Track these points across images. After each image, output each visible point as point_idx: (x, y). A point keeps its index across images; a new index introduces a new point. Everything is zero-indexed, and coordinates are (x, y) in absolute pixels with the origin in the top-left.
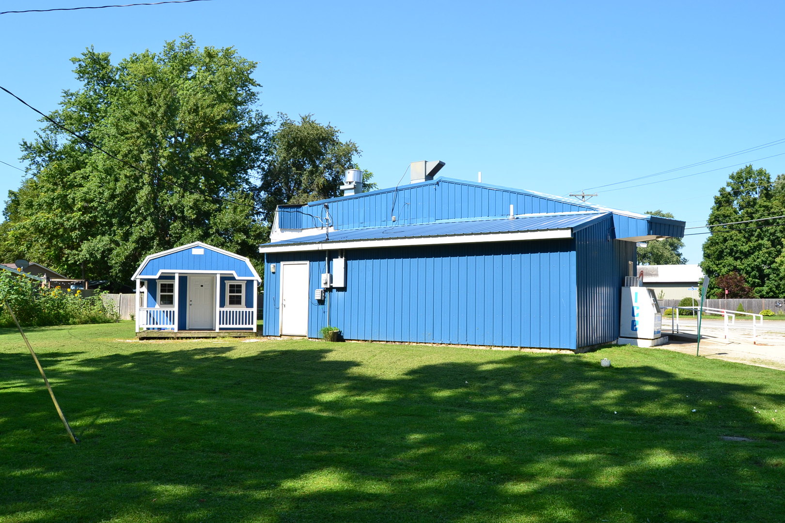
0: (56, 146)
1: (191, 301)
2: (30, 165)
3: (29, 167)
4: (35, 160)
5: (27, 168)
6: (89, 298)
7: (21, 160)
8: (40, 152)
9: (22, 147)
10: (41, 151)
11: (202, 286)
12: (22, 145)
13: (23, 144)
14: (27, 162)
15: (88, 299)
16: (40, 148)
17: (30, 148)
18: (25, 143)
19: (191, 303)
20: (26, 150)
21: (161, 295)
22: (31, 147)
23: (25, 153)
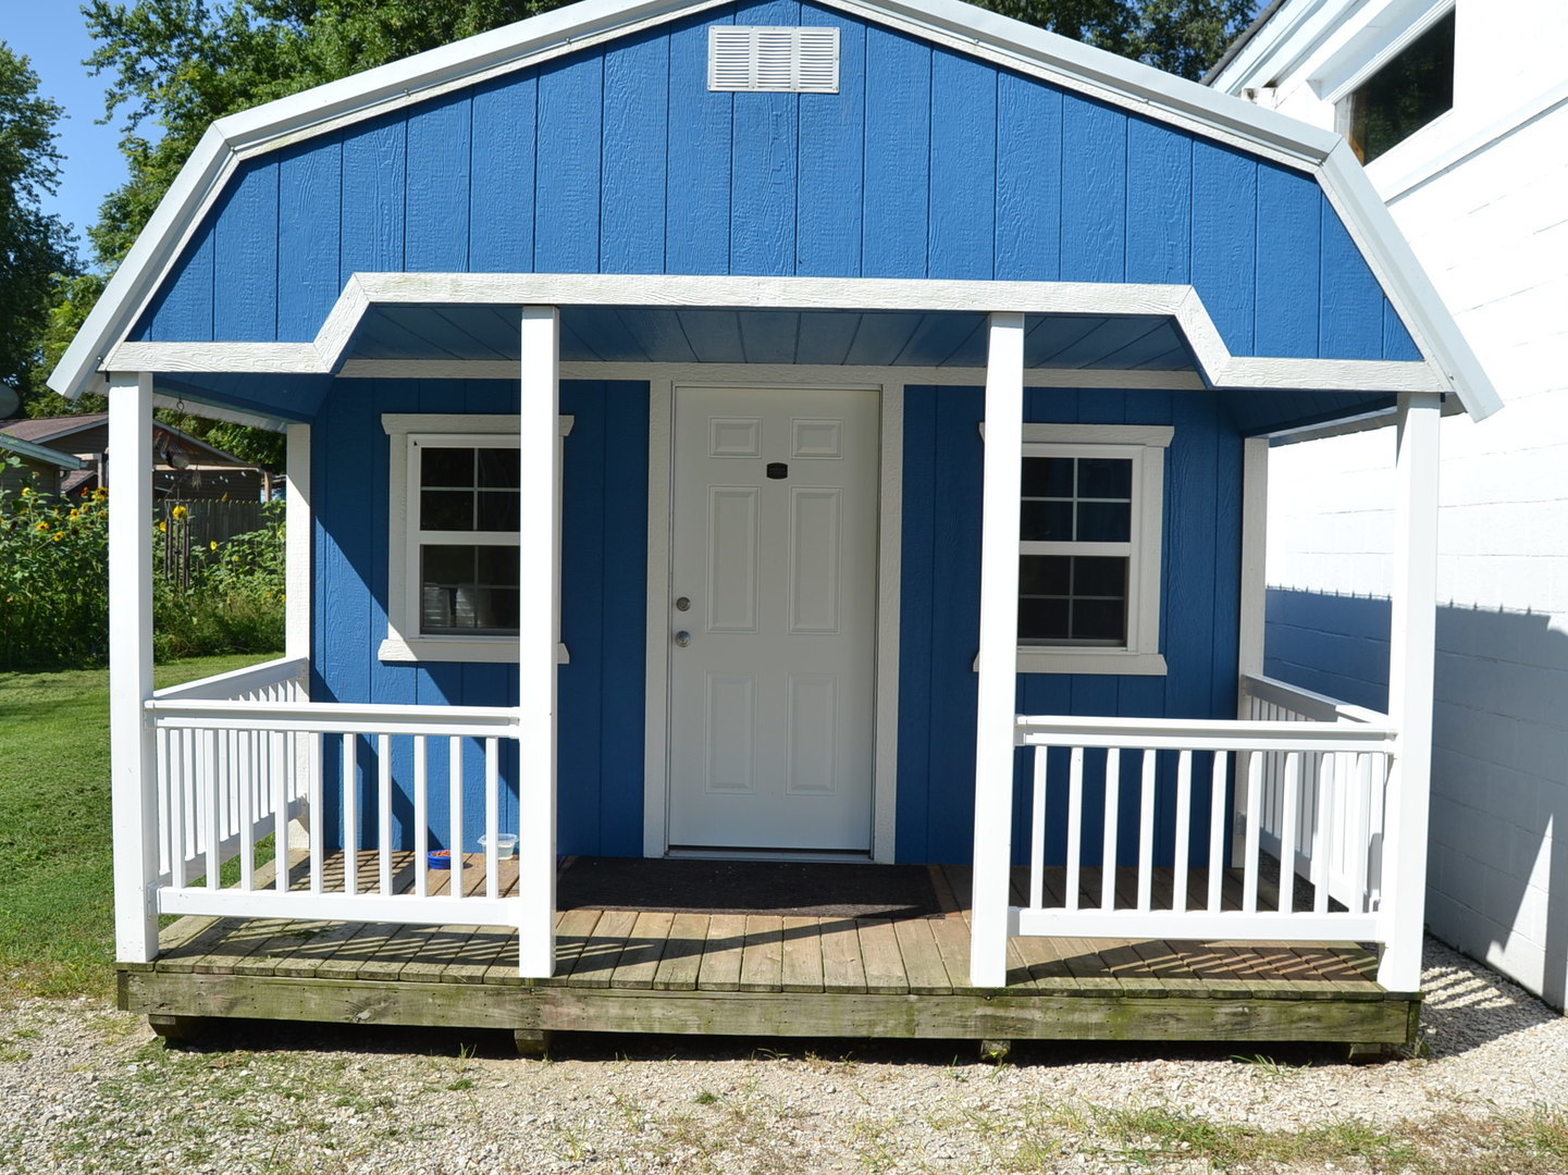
0: (201, 15)
1: (683, 604)
2: (121, 84)
3: (116, 90)
4: (138, 67)
5: (112, 95)
6: (246, 537)
7: (93, 69)
8: (152, 38)
9: (92, 21)
10: (150, 34)
11: (777, 471)
12: (90, 15)
13: (93, 10)
14: (113, 74)
15: (242, 543)
16: (146, 21)
17: (119, 23)
18: (102, 9)
19: (682, 620)
20: (107, 33)
21: (428, 552)
22: (120, 19)
23: (104, 42)
